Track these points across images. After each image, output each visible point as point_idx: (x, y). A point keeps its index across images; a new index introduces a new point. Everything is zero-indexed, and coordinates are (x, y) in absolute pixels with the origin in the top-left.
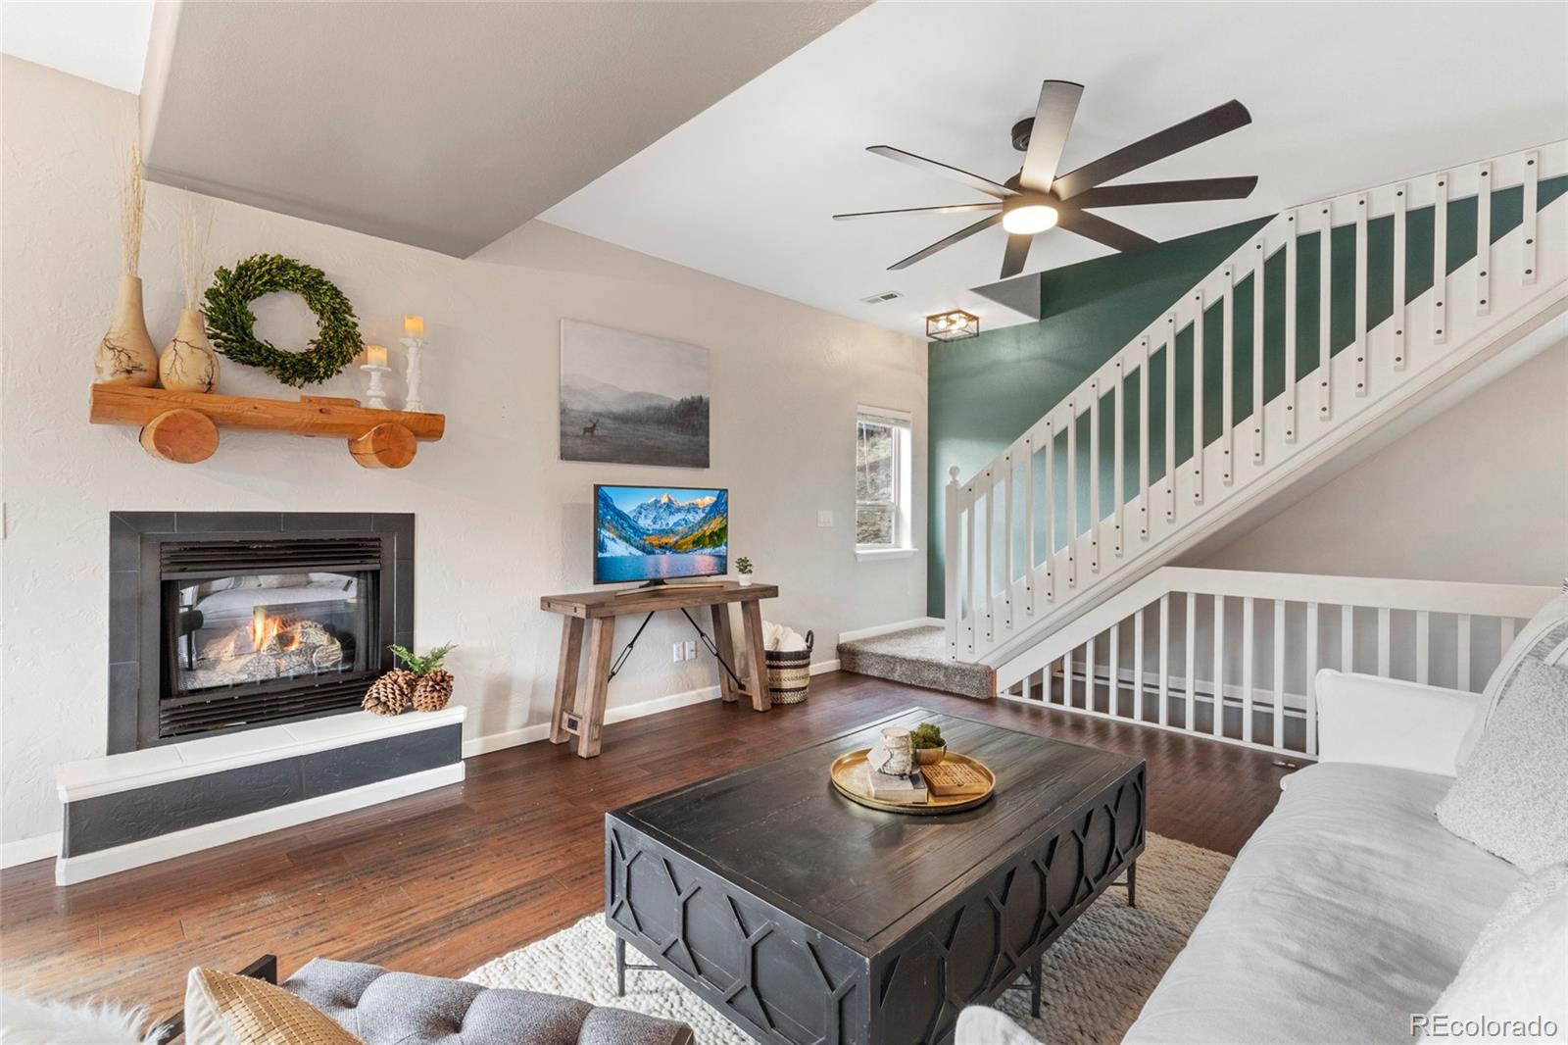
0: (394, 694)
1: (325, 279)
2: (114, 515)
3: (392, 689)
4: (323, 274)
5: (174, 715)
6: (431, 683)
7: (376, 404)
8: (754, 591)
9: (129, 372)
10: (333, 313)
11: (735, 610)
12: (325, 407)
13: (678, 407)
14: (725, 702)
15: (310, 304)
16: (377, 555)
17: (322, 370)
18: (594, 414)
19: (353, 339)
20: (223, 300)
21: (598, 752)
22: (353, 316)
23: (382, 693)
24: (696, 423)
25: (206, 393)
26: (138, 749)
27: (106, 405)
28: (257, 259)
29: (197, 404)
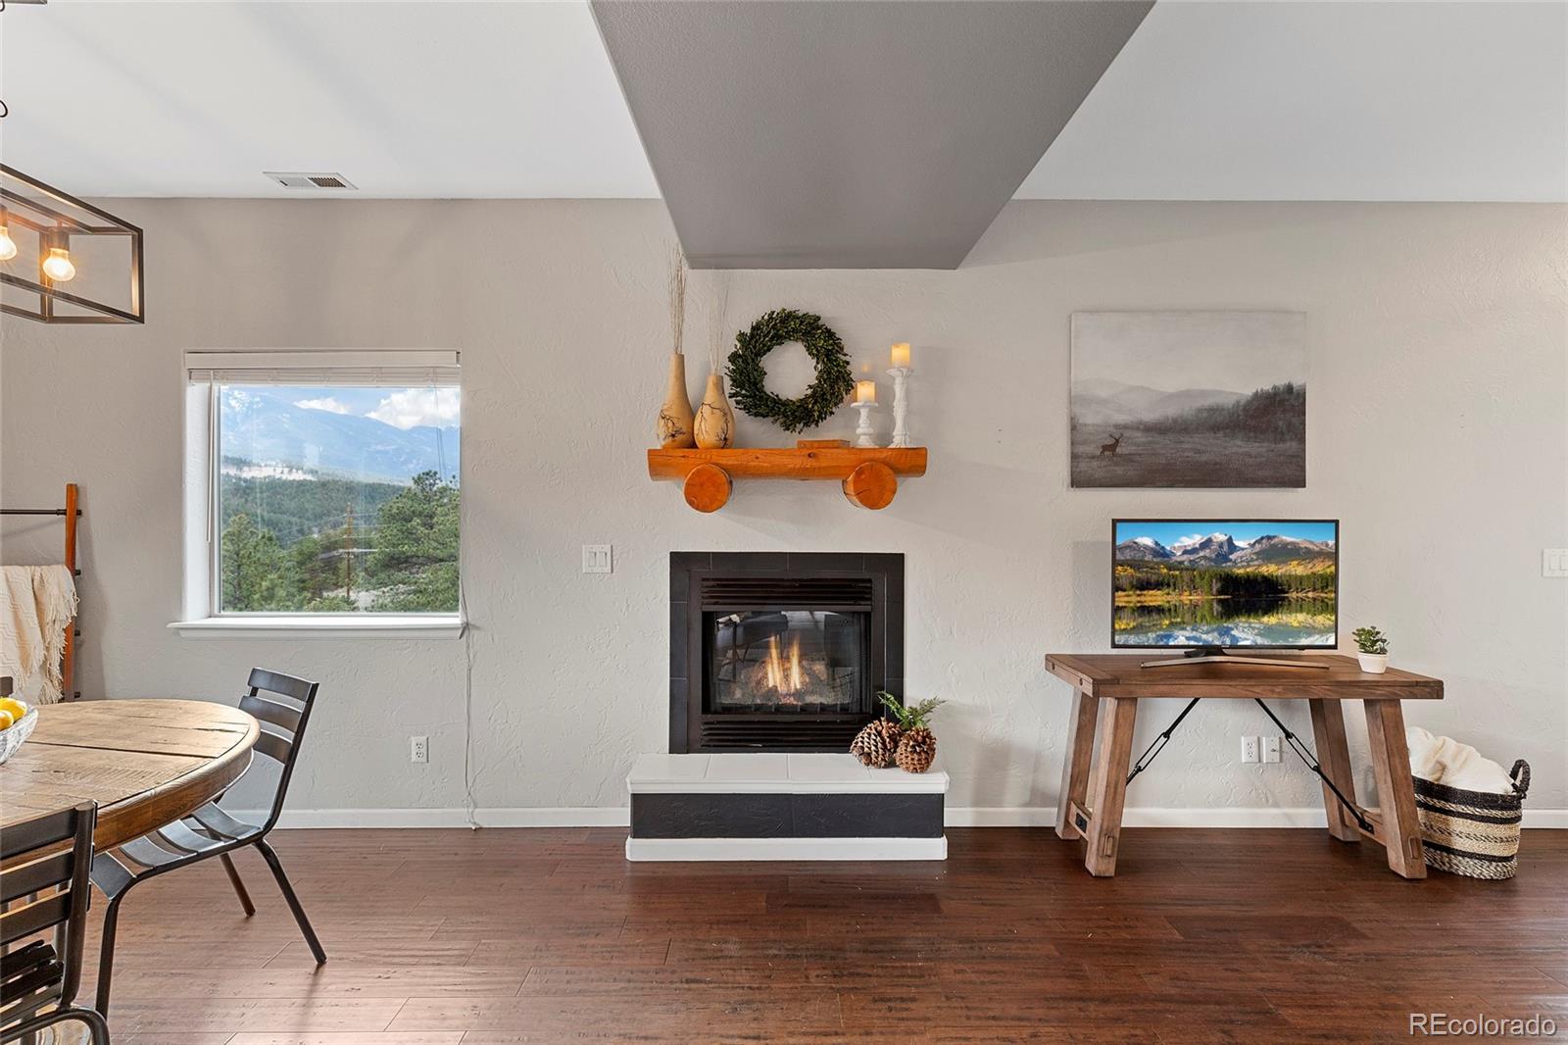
0: (876, 746)
1: (820, 323)
2: (673, 555)
3: (875, 740)
4: (819, 318)
5: (711, 729)
6: (911, 743)
7: (864, 442)
8: (1393, 684)
9: (673, 436)
10: (827, 356)
11: (1354, 711)
12: (812, 451)
13: (1249, 403)
14: (1333, 838)
15: (808, 350)
16: (869, 596)
17: (816, 414)
18: (1117, 426)
19: (843, 377)
20: (740, 360)
21: (1111, 872)
22: (845, 355)
23: (866, 744)
24: (1281, 423)
25: (723, 448)
26: (688, 753)
27: (658, 465)
28: (766, 317)
29: (715, 459)
